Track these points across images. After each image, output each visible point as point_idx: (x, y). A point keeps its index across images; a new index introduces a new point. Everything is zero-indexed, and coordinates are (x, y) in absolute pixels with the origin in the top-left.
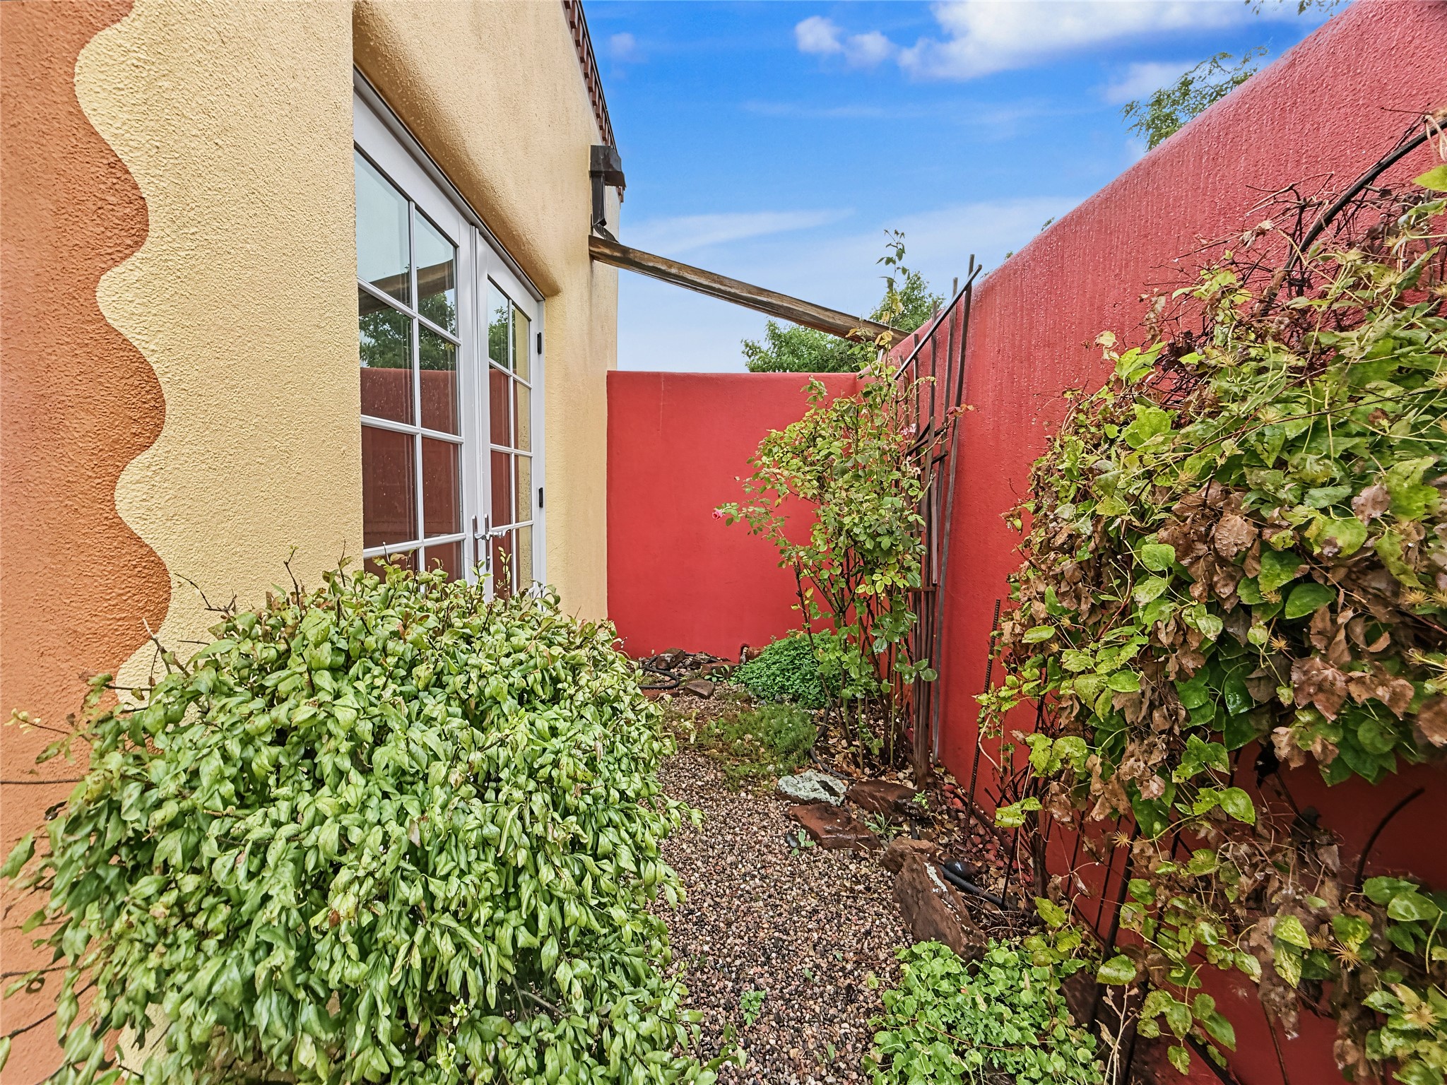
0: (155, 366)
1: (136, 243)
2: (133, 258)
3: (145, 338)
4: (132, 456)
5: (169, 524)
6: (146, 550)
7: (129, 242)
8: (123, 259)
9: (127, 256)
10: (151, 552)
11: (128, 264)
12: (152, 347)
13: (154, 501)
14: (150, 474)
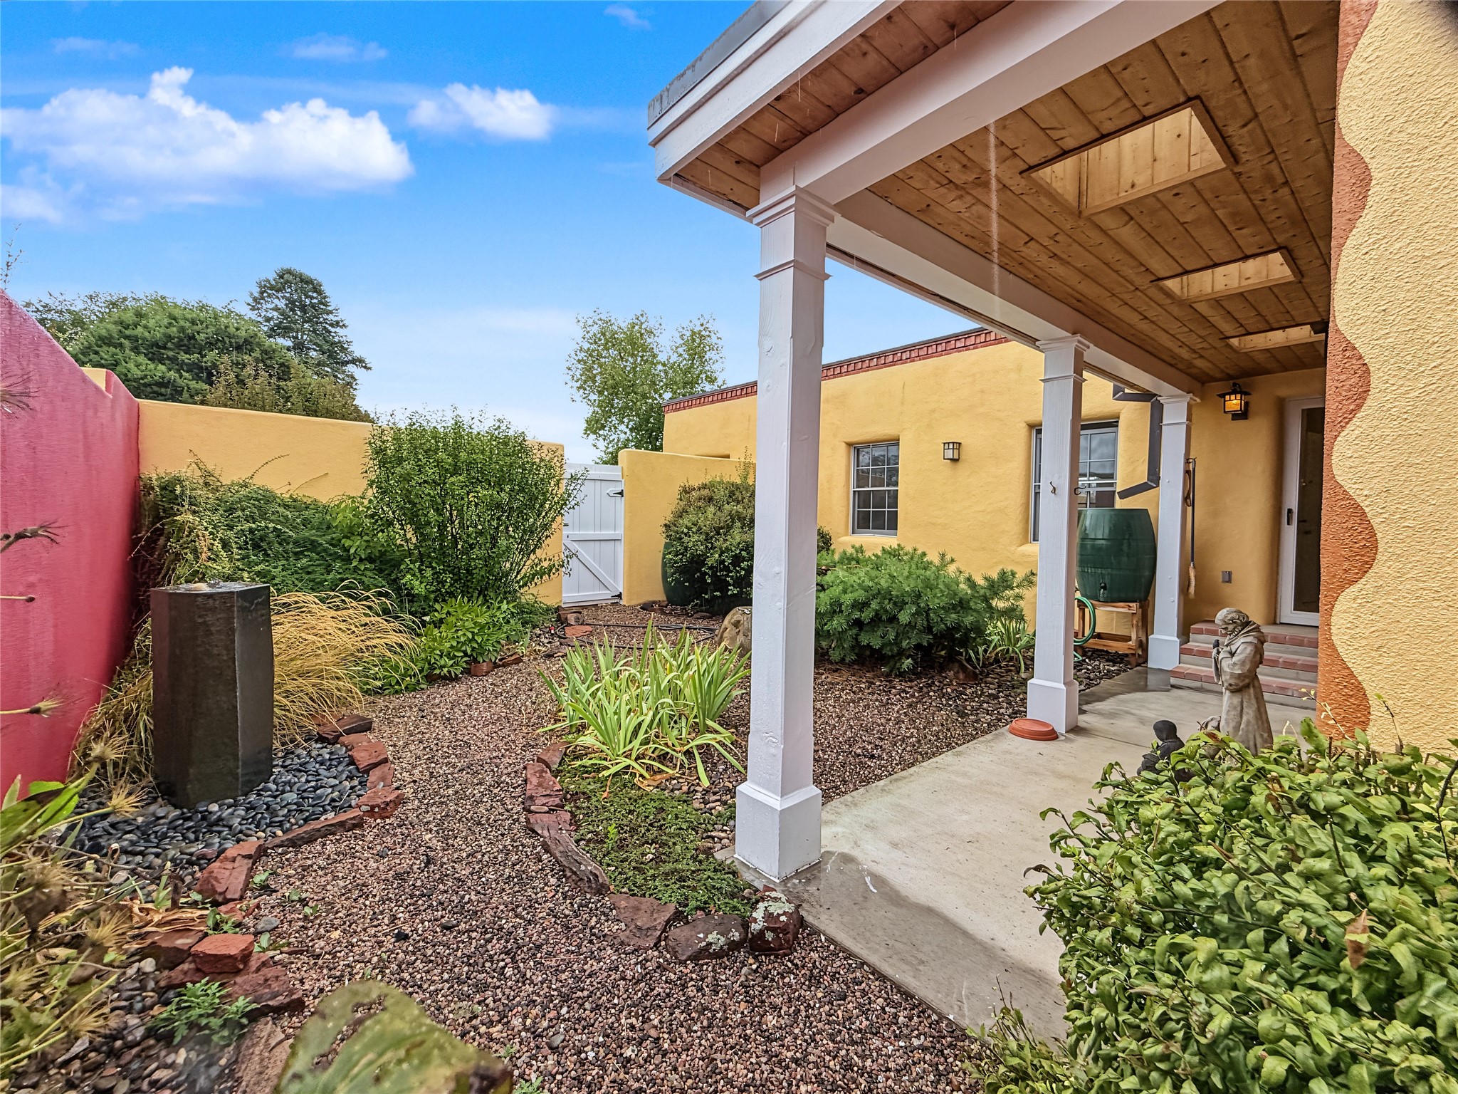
0: (1367, 510)
1: (1357, 405)
2: (1355, 419)
3: (1360, 486)
4: (1343, 589)
5: (1373, 654)
6: (1346, 672)
7: (1352, 407)
8: (1347, 423)
9: (1351, 419)
10: (1352, 674)
11: (1350, 427)
12: (1366, 492)
13: (1358, 630)
14: (1355, 605)
